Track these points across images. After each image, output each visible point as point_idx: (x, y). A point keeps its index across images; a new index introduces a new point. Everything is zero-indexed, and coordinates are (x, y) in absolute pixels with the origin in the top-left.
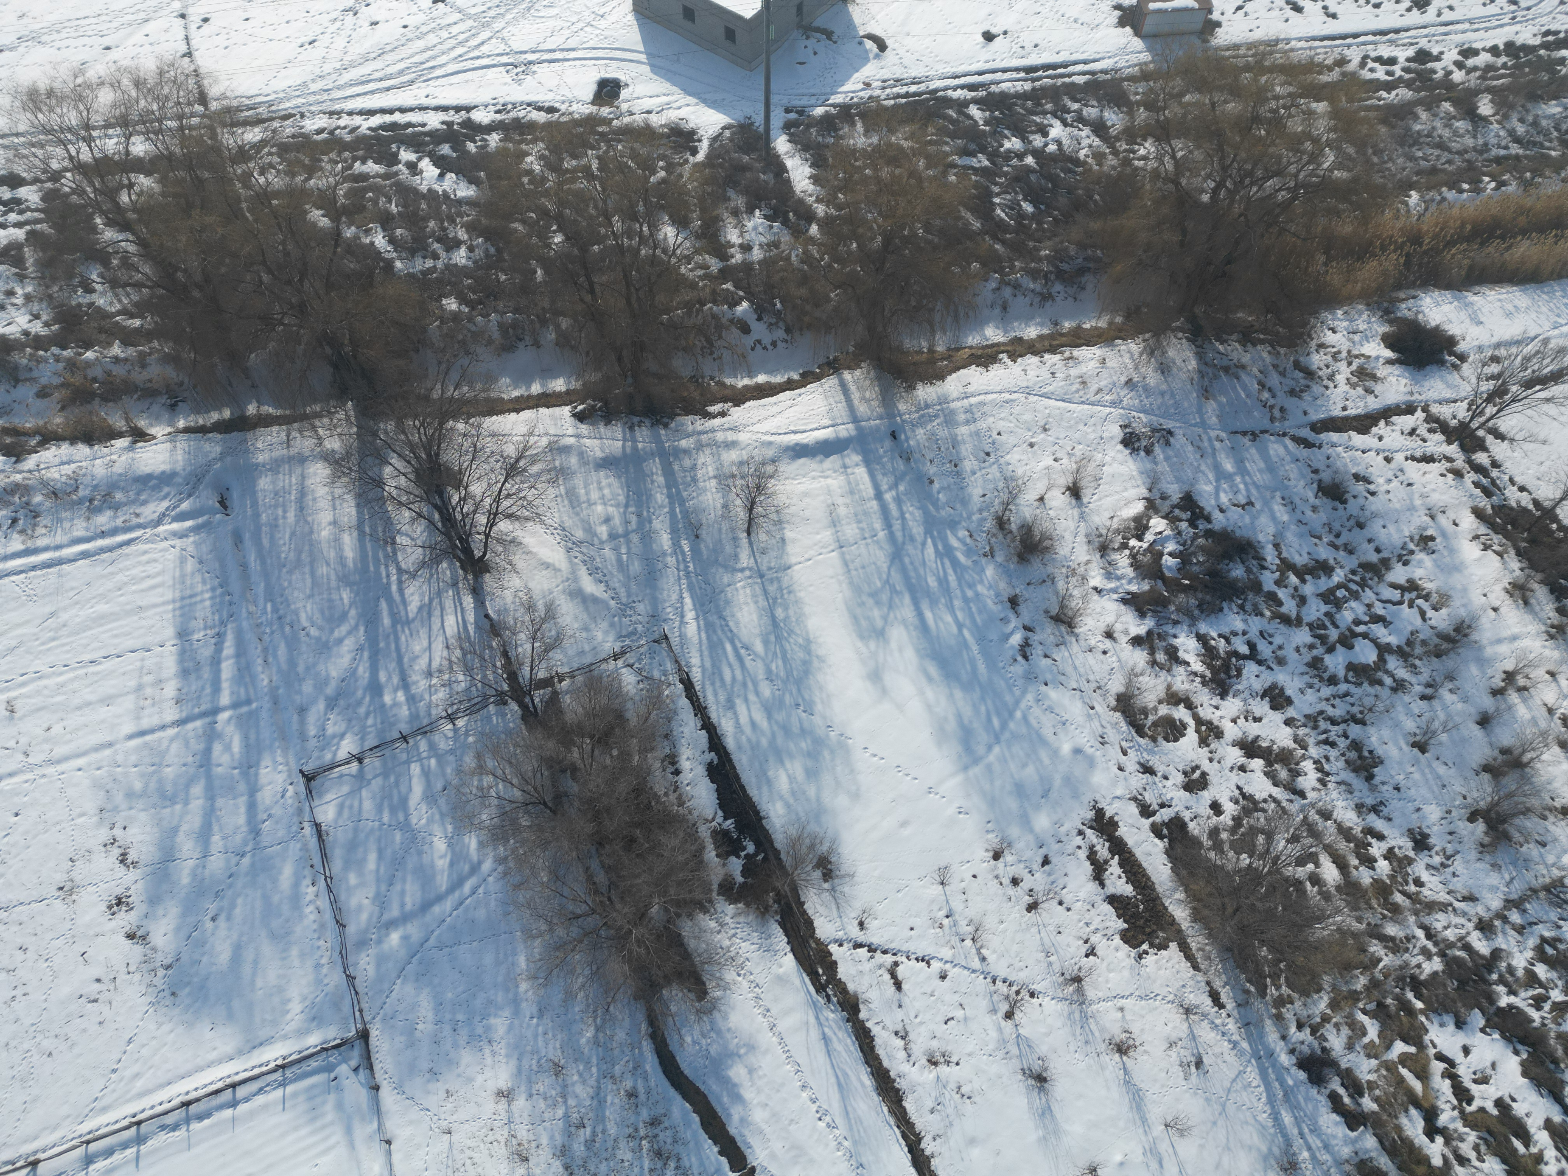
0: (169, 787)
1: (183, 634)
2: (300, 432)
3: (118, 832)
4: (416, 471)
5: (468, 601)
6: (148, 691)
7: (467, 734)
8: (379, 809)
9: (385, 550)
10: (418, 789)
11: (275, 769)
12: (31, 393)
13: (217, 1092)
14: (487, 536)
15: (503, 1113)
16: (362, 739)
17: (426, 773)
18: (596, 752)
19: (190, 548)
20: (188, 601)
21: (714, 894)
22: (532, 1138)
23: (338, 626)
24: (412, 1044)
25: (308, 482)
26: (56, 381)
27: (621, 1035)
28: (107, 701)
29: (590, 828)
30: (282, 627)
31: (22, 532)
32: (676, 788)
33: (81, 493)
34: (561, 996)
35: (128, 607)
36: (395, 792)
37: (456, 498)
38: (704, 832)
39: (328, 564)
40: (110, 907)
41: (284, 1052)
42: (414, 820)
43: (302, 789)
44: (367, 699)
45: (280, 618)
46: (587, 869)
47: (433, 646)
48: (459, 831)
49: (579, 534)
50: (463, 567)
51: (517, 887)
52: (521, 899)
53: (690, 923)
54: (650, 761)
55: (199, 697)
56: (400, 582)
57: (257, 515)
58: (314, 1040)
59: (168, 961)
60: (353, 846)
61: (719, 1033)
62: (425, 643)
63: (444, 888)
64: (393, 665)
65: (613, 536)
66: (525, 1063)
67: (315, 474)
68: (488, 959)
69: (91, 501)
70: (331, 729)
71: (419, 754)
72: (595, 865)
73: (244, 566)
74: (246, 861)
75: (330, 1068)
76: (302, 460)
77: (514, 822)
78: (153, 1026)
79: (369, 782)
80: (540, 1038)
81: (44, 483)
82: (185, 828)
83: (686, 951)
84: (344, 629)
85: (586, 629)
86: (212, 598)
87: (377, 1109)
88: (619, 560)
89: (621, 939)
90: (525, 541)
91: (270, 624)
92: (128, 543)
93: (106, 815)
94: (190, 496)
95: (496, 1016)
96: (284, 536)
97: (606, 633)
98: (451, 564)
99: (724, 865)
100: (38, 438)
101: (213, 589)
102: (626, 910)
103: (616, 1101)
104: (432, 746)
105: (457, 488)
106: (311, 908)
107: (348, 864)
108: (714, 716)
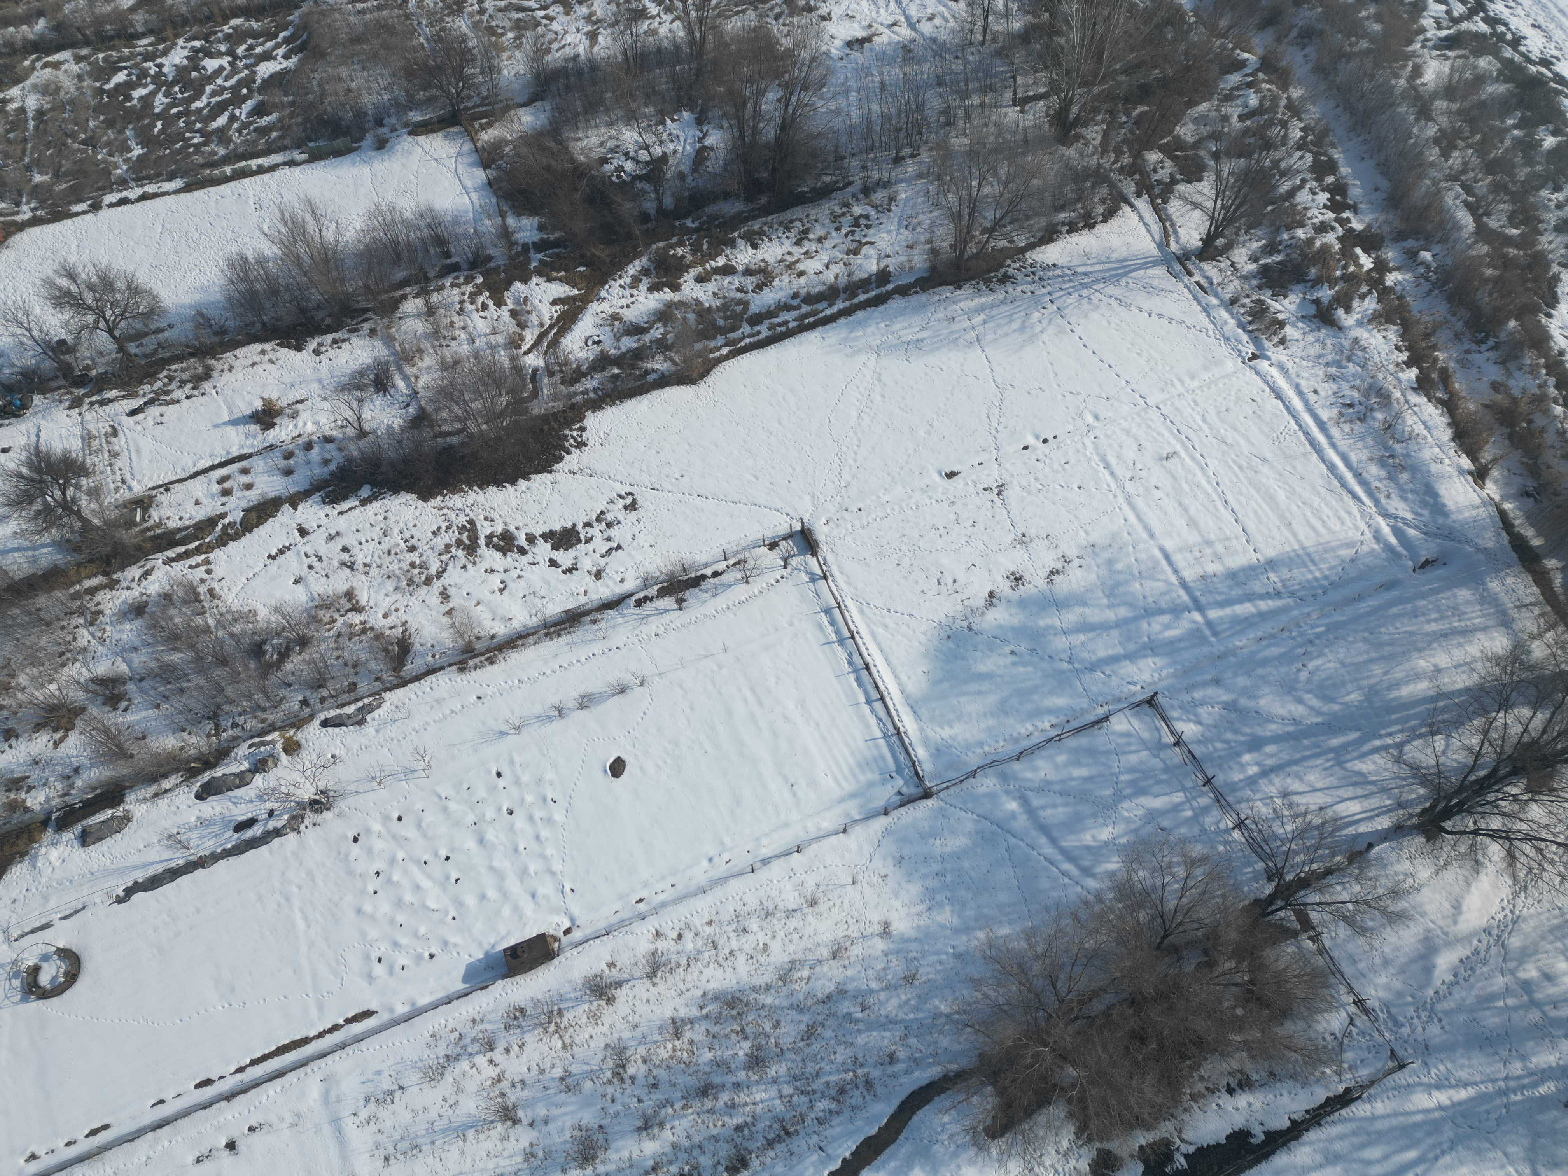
0: (1121, 590)
1: (1271, 564)
2: (1542, 615)
3: (1076, 562)
4: (1534, 742)
5: (1384, 823)
6: (1208, 551)
7: (1226, 843)
8: (1132, 770)
9: (1421, 726)
10: (1157, 803)
11: (1154, 671)
12: (1494, 378)
13: (877, 687)
14: (1476, 832)
15: (870, 930)
16: (1199, 742)
17: (1176, 808)
18: (1234, 989)
19: (1365, 548)
20: (1306, 558)
21: (1098, 1145)
22: (852, 960)
23: (1316, 696)
24: (923, 836)
25: (1480, 635)
26: (1516, 392)
27: (945, 1042)
28: (1192, 523)
29: (1149, 990)
30: (1300, 645)
31: (1341, 414)
32: (1211, 1091)
33: (1399, 448)
34: (976, 976)
35: (1287, 515)
36: (1151, 782)
37: (1515, 791)
38: (1166, 1129)
39: (1386, 673)
40: (1013, 574)
41: (910, 732)
42: (1126, 804)
43: (1139, 698)
44: (1242, 739)
45: (1311, 642)
46: (1104, 990)
47: (1319, 794)
48: (1122, 850)
49: (1515, 942)
50: (1424, 812)
51: (1075, 917)
52: (1064, 922)
53: (1062, 1115)
54: (1237, 1056)
55: (1211, 592)
56: (1386, 748)
57: (1423, 596)
58: (920, 753)
59: (974, 627)
60: (1092, 752)
61: (955, 1155)
62: (1319, 785)
63: (1064, 844)
64: (1285, 756)
65: (1527, 986)
66: (914, 946)
67: (1493, 639)
68: (1003, 897)
69: (1392, 456)
70: (1203, 711)
71: (1194, 798)
72: (1109, 998)
73: (1360, 598)
74: (1065, 666)
75: (899, 771)
76: (1505, 622)
77: (1141, 905)
78: (923, 629)
79: (1155, 756)
80: (935, 958)
81: (1398, 415)
82: (1088, 611)
83: (1033, 1112)
84: (1314, 702)
85: (1386, 963)
86: (1316, 579)
87: (869, 817)
88: (1493, 997)
89: (1038, 1035)
90: (1483, 877)
91: (1302, 634)
92: (1355, 496)
93: (1089, 550)
94: (1425, 533)
95: (952, 911)
96: (1406, 626)
97: (1388, 988)
98: (1425, 798)
99: (1132, 1156)
100: (1446, 397)
101: (1326, 577)
102: (1068, 1039)
103: (886, 1042)
104: (1205, 810)
105: (1528, 790)
106: (1031, 728)
107: (1075, 751)
108: (1312, 1135)
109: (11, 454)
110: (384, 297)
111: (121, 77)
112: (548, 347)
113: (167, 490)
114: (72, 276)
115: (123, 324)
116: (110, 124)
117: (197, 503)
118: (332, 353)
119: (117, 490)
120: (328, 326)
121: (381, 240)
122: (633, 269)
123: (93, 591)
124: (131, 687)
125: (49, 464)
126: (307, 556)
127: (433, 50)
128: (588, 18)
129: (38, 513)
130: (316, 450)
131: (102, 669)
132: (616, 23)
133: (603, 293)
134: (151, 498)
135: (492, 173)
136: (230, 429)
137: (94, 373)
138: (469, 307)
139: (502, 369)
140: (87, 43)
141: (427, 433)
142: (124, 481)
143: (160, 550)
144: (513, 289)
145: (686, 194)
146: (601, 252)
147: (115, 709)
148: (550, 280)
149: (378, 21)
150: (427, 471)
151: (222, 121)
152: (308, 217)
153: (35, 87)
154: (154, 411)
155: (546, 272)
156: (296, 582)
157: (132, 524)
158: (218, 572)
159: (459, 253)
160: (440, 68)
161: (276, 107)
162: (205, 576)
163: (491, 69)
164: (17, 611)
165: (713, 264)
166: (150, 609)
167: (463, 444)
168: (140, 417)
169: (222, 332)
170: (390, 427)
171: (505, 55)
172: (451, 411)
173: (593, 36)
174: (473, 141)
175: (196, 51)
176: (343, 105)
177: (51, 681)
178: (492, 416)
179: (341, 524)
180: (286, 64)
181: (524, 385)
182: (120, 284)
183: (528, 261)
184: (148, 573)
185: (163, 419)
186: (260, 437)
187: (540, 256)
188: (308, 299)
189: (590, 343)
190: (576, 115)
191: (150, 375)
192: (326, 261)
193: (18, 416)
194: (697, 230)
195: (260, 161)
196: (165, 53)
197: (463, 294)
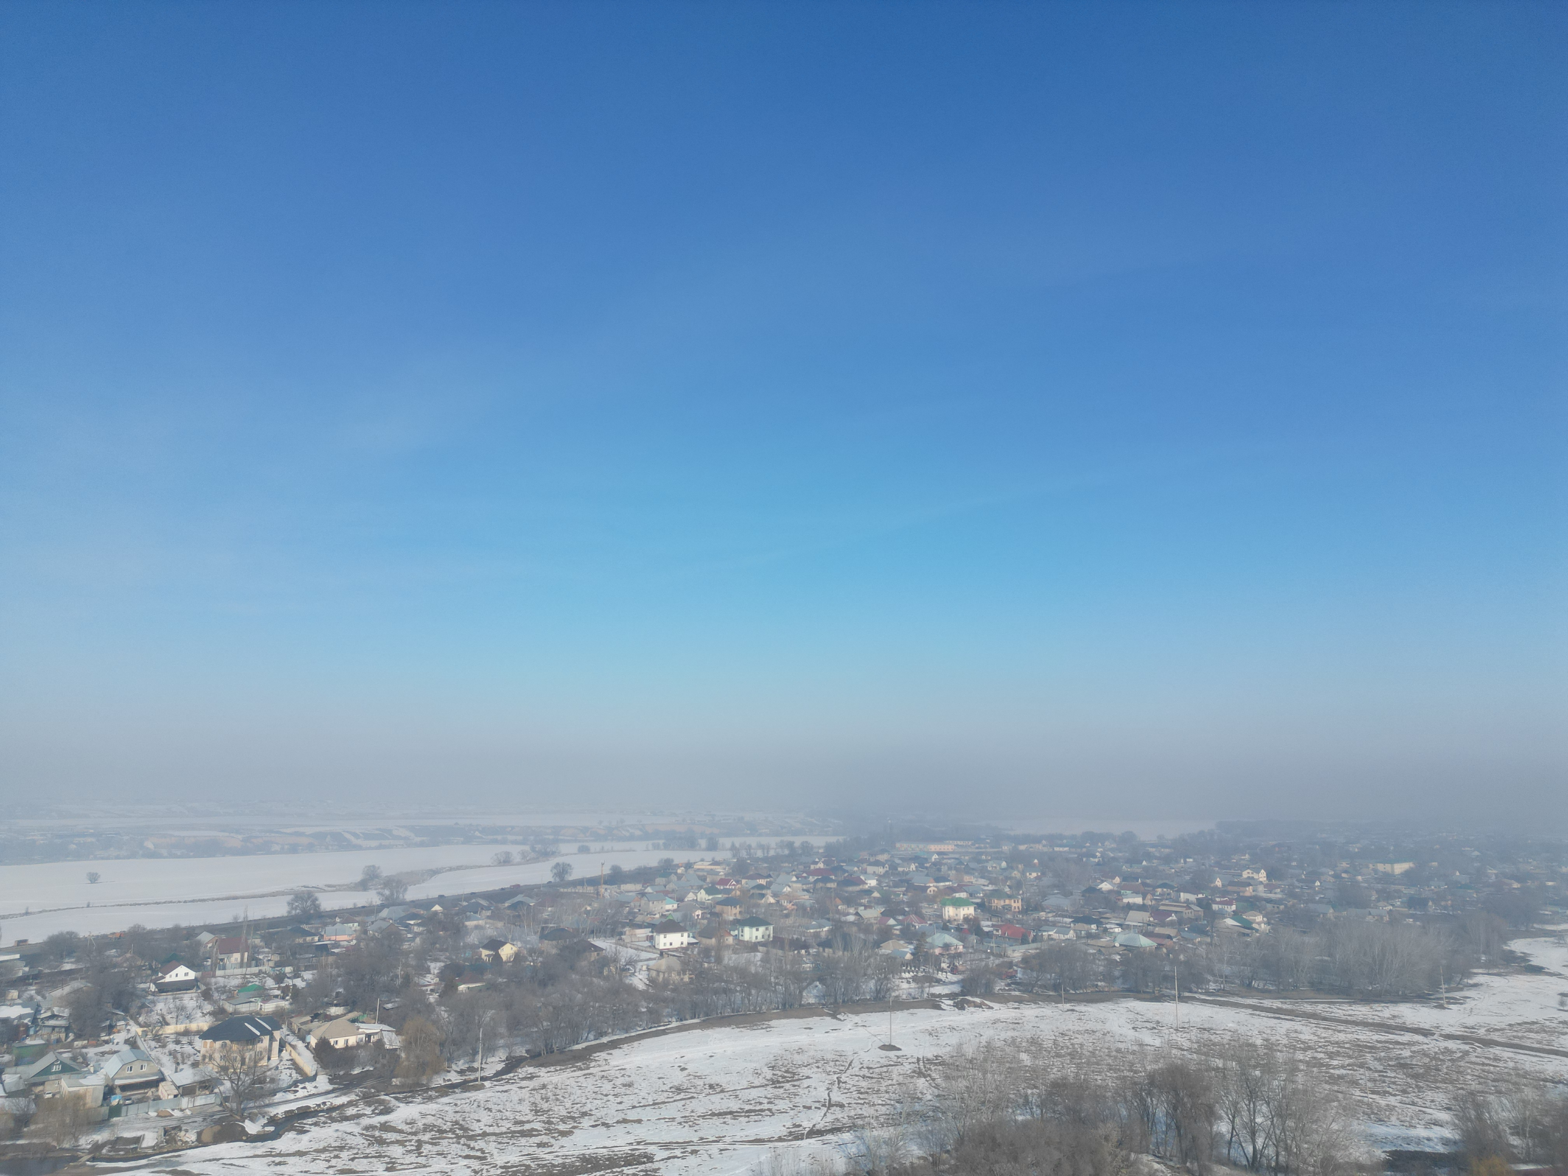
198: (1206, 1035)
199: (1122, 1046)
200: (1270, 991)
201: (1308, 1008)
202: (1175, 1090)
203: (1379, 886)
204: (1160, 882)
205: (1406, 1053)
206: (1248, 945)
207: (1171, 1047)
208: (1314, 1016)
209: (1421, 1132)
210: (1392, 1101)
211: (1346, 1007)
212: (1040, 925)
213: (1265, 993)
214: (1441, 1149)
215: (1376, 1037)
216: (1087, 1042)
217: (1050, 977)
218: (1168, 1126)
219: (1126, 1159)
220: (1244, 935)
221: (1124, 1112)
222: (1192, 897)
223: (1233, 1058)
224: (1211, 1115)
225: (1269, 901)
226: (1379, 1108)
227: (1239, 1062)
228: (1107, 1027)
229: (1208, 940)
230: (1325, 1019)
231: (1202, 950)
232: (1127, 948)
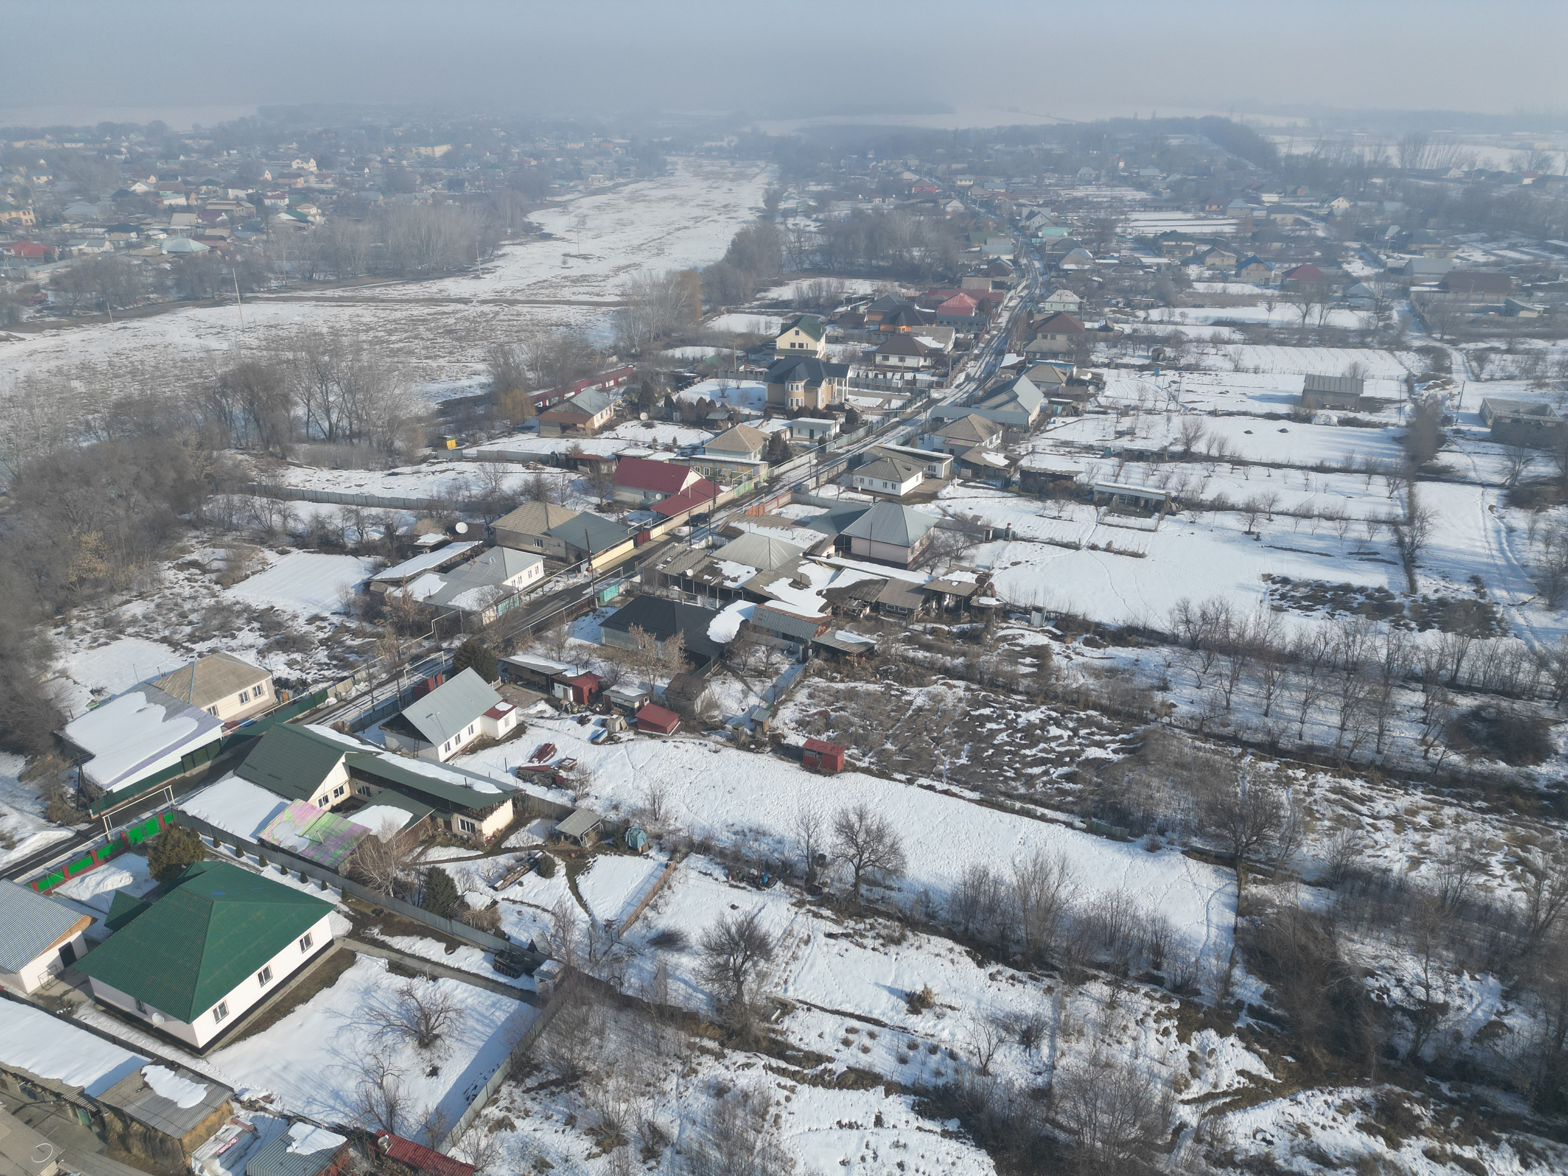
109: (735, 912)
110: (1078, 967)
111: (987, 711)
112: (1211, 1111)
113: (809, 1010)
114: (861, 817)
115: (870, 868)
116: (958, 735)
117: (821, 1036)
118: (1004, 985)
119: (777, 985)
120: (1016, 962)
121: (1104, 921)
122: (1350, 1093)
123: (704, 1051)
124: (668, 1152)
125: (751, 936)
126: (867, 1146)
127: (1244, 802)
128: (1418, 846)
129: (718, 965)
130: (937, 1057)
131: (663, 1120)
132: (1448, 863)
133: (1301, 1097)
134: (794, 1007)
135: (1242, 922)
136: (885, 993)
137: (826, 890)
138: (1150, 1022)
139: (1149, 1101)
140: (980, 682)
141: (1040, 1112)
142: (786, 982)
143: (769, 1054)
144: (1205, 1033)
145: (1455, 1057)
146: (1321, 1056)
147: (644, 1162)
148: (1248, 1048)
149: (1207, 760)
150: (1018, 1147)
151: (1037, 770)
152: (1056, 871)
153: (929, 692)
154: (844, 943)
155: (1249, 1038)
156: (843, 1163)
157: (766, 1018)
158: (793, 1106)
159: (1169, 971)
160: (1242, 818)
161: (1084, 781)
162: (783, 1101)
163: (1291, 841)
164: (649, 1027)
165: (1457, 1149)
166: (728, 1096)
167: (1067, 1146)
168: (832, 941)
169: (932, 916)
170: (1011, 1082)
171: (1312, 836)
172: (1075, 1106)
173: (1415, 863)
174: (1240, 888)
175: (1050, 718)
176: (1139, 805)
177: (627, 1101)
178: (1113, 1140)
179: (914, 1139)
180: (1112, 756)
181: (1163, 1132)
182: (888, 841)
183: (1236, 1018)
184: (748, 1066)
185: (846, 954)
186: (902, 1016)
187: (1251, 1021)
188: (1013, 931)
189: (1259, 1136)
190: (1360, 919)
191: (860, 916)
192: (1048, 910)
193: (759, 889)
194: (1451, 1101)
195: (1046, 811)
196: (1027, 710)
197: (1152, 1008)
198: (274, 332)
199: (187, 355)
200: (330, 282)
201: (367, 293)
202: (249, 387)
203: (422, 170)
204: (204, 179)
205: (452, 321)
206: (305, 239)
207: (240, 348)
208: (372, 299)
209: (465, 382)
210: (442, 362)
211: (400, 287)
212: (65, 240)
213: (326, 284)
214: (479, 392)
215: (427, 311)
216: (149, 358)
217: (91, 296)
218: (247, 421)
219: (210, 457)
220: (300, 228)
221: (200, 417)
222: (242, 194)
223: (302, 348)
224: (287, 402)
225: (322, 191)
226: (432, 369)
227: (309, 352)
228: (168, 339)
229: (265, 237)
230: (383, 301)
231: (259, 249)
232: (178, 254)
